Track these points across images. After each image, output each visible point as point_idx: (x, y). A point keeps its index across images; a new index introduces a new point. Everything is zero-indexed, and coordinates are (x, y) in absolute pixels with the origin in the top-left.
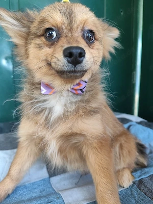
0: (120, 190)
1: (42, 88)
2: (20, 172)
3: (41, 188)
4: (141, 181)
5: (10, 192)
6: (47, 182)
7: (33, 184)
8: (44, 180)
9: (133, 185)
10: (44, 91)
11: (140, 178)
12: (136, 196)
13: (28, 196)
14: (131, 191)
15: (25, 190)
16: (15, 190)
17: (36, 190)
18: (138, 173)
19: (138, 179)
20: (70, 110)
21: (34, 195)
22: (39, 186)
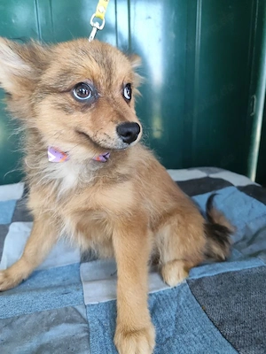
0: (164, 289)
1: (49, 153)
2: (37, 252)
3: (65, 275)
4: (200, 280)
5: (25, 277)
6: (75, 268)
7: (57, 269)
8: (72, 266)
9: (185, 285)
10: (52, 157)
11: (201, 276)
12: (182, 299)
13: (47, 284)
14: (180, 291)
15: (45, 276)
16: (33, 275)
17: (58, 278)
18: (203, 269)
19: (196, 277)
20: (86, 181)
21: (53, 283)
22: (64, 272)
